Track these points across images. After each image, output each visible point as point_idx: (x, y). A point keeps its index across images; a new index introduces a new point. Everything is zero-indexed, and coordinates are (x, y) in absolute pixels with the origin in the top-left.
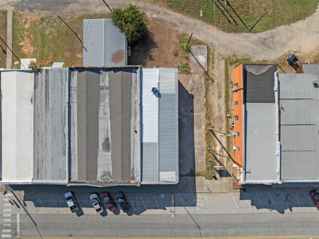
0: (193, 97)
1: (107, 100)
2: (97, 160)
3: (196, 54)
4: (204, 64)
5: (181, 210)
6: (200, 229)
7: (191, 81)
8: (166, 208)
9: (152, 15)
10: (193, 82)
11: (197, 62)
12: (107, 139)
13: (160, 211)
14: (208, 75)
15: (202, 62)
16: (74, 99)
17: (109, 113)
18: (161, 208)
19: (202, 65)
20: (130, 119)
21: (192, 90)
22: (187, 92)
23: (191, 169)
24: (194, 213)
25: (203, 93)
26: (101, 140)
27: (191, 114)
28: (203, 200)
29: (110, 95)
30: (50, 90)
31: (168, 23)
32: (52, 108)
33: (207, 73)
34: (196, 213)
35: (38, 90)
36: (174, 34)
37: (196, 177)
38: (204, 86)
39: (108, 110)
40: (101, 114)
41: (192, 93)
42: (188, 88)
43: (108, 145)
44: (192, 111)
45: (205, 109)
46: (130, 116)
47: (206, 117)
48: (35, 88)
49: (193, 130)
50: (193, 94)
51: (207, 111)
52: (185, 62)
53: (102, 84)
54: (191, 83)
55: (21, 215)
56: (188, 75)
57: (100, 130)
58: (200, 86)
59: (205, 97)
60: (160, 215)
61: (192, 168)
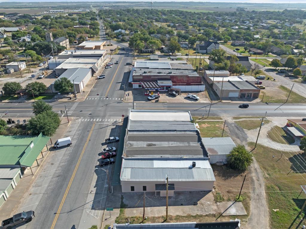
0: (194, 205)
1: (181, 145)
2: (141, 141)
3: (235, 206)
4: (229, 212)
5: (91, 198)
6: (68, 212)
7: (209, 203)
8: (96, 188)
10: (209, 205)
11: (228, 207)
12: (155, 145)
13: (94, 183)
14: (219, 217)
15: (230, 211)
16: (178, 133)
17: (172, 145)
18: (96, 185)
19: (227, 211)
20: (170, 154)
21: (202, 204)
22: (199, 200)
23: (127, 205)
24: (85, 208)
25: (201, 213)
26: (154, 143)
27: (179, 204)
28: (96, 216)
29: (185, 146)
30: (183, 125)
31: (253, 186)
32: (172, 126)
33: (221, 216)
34: (84, 210)
35: (182, 122)
37: (120, 209)
38: (207, 214)
39: (174, 145)
40: (171, 143)
41: (199, 204)
42: (202, 200)
43: (151, 146)
44: (182, 205)
45: (185, 215)
46: (172, 155)
47: (177, 216)
48: (182, 121)
50: (198, 205)
51: (184, 217)
52: (225, 198)
53: (191, 143)
54: (207, 203)
55: (108, 124)
56: (214, 200)
57: (160, 142)
58: (207, 210)
59: (197, 215)
60: (90, 184)
61: (129, 206)
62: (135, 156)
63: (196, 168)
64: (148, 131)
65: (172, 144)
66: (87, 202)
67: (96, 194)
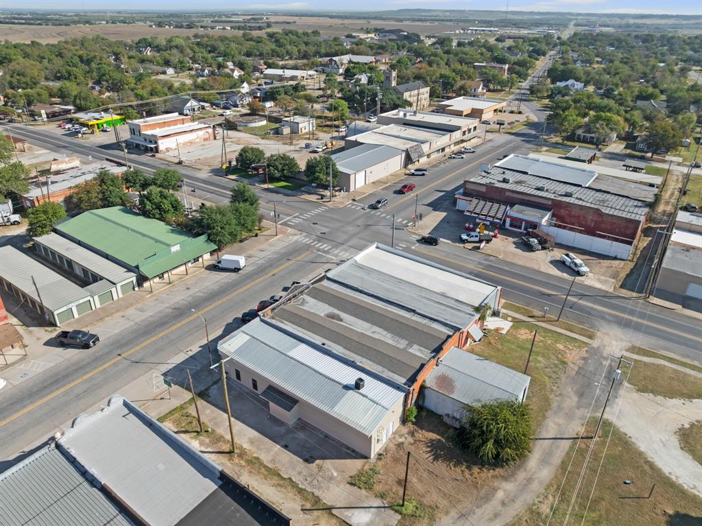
0: (306, 461)
1: (390, 342)
2: (326, 303)
3: (377, 515)
4: (350, 515)
5: (179, 359)
6: (134, 362)
7: (335, 474)
8: (201, 349)
9: (505, 491)
10: (331, 478)
11: (363, 506)
12: (341, 320)
14: (323, 509)
15: (356, 514)
16: (416, 318)
17: (371, 335)
19: (350, 510)
20: (344, 348)
21: (320, 468)
22: (323, 458)
23: (210, 396)
24: (158, 368)
25: (299, 480)
26: (343, 315)
27: (283, 443)
28: (157, 386)
29: (394, 346)
30: (445, 308)
31: (474, 508)
33: (328, 511)
34: (154, 370)
35: (453, 302)
36: (443, 503)
37: (193, 395)
38: (309, 489)
39: (375, 336)
40: (376, 328)
41: (314, 465)
42: (328, 464)
43: (333, 318)
44: (286, 447)
45: (270, 466)
46: (349, 350)
47: (257, 458)
48: (457, 300)
49: (257, 431)
50: (311, 465)
51: (265, 467)
52: (378, 488)
53: (415, 346)
54: (332, 473)
55: (332, 259)
56: (351, 477)
57: (357, 320)
58: (315, 482)
59: (290, 479)
60: (201, 339)
61: (210, 399)
62: (286, 322)
63: (360, 394)
64: (361, 292)
65: (373, 332)
66: (168, 362)
67: (191, 357)
